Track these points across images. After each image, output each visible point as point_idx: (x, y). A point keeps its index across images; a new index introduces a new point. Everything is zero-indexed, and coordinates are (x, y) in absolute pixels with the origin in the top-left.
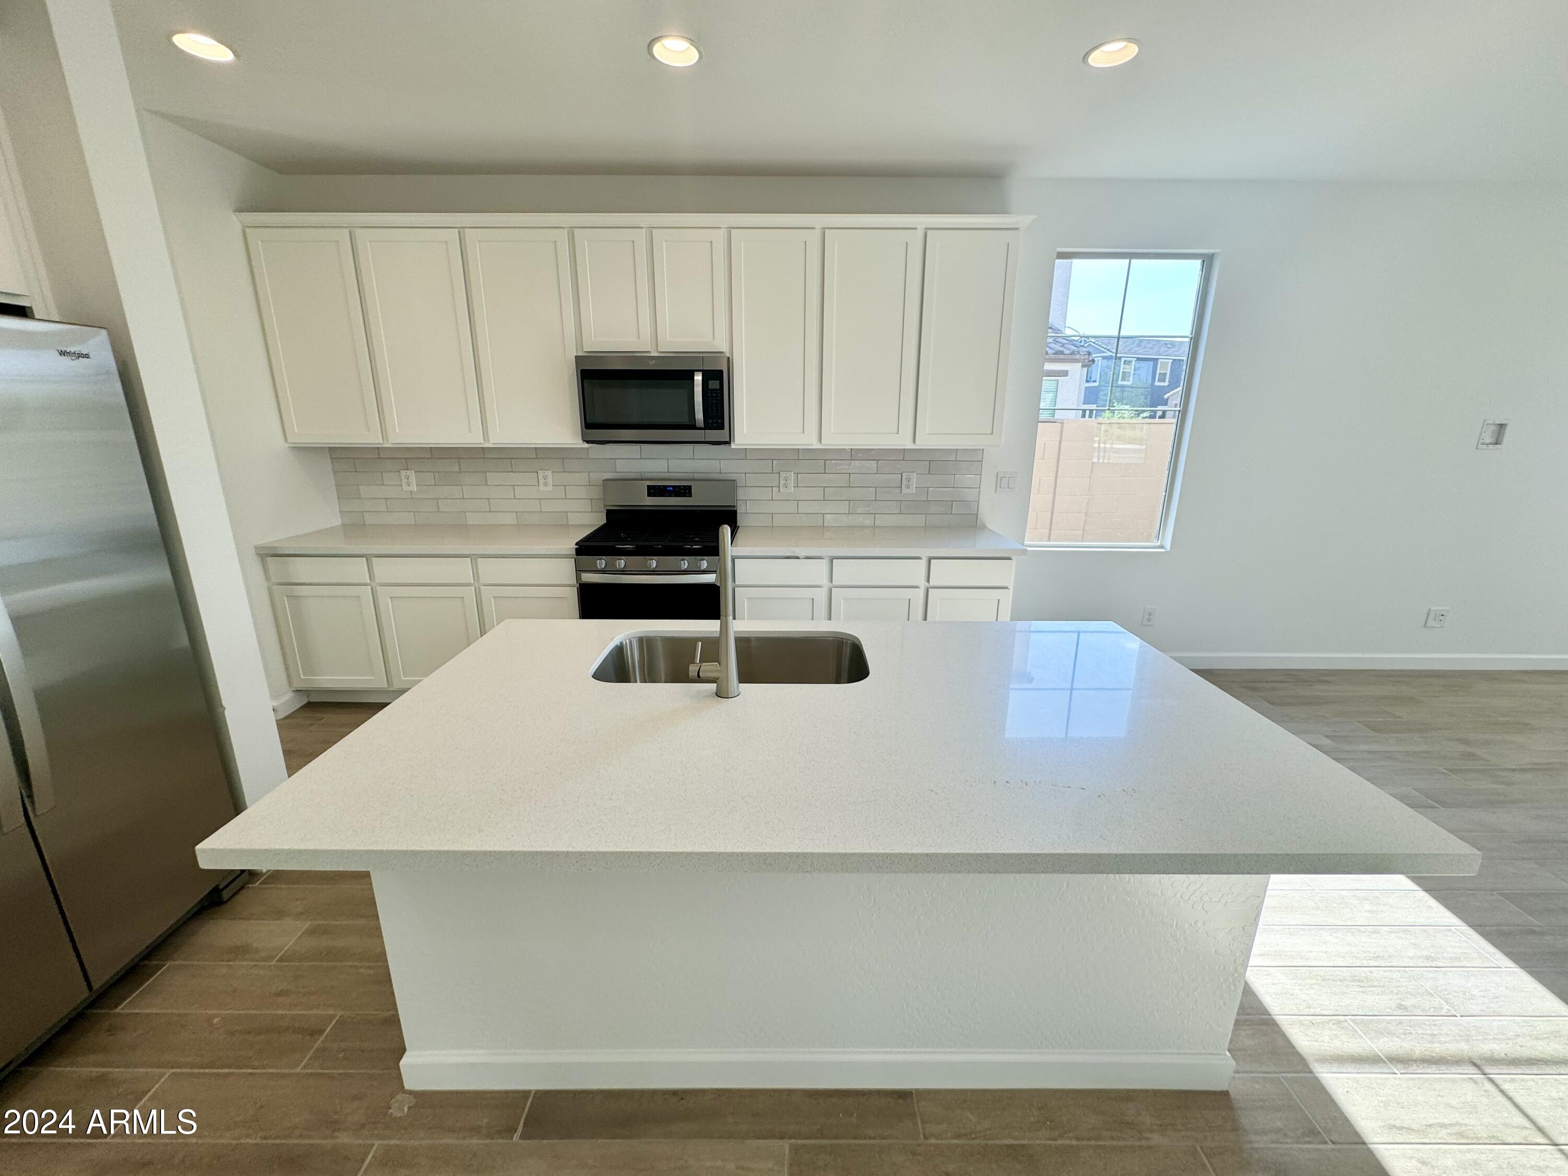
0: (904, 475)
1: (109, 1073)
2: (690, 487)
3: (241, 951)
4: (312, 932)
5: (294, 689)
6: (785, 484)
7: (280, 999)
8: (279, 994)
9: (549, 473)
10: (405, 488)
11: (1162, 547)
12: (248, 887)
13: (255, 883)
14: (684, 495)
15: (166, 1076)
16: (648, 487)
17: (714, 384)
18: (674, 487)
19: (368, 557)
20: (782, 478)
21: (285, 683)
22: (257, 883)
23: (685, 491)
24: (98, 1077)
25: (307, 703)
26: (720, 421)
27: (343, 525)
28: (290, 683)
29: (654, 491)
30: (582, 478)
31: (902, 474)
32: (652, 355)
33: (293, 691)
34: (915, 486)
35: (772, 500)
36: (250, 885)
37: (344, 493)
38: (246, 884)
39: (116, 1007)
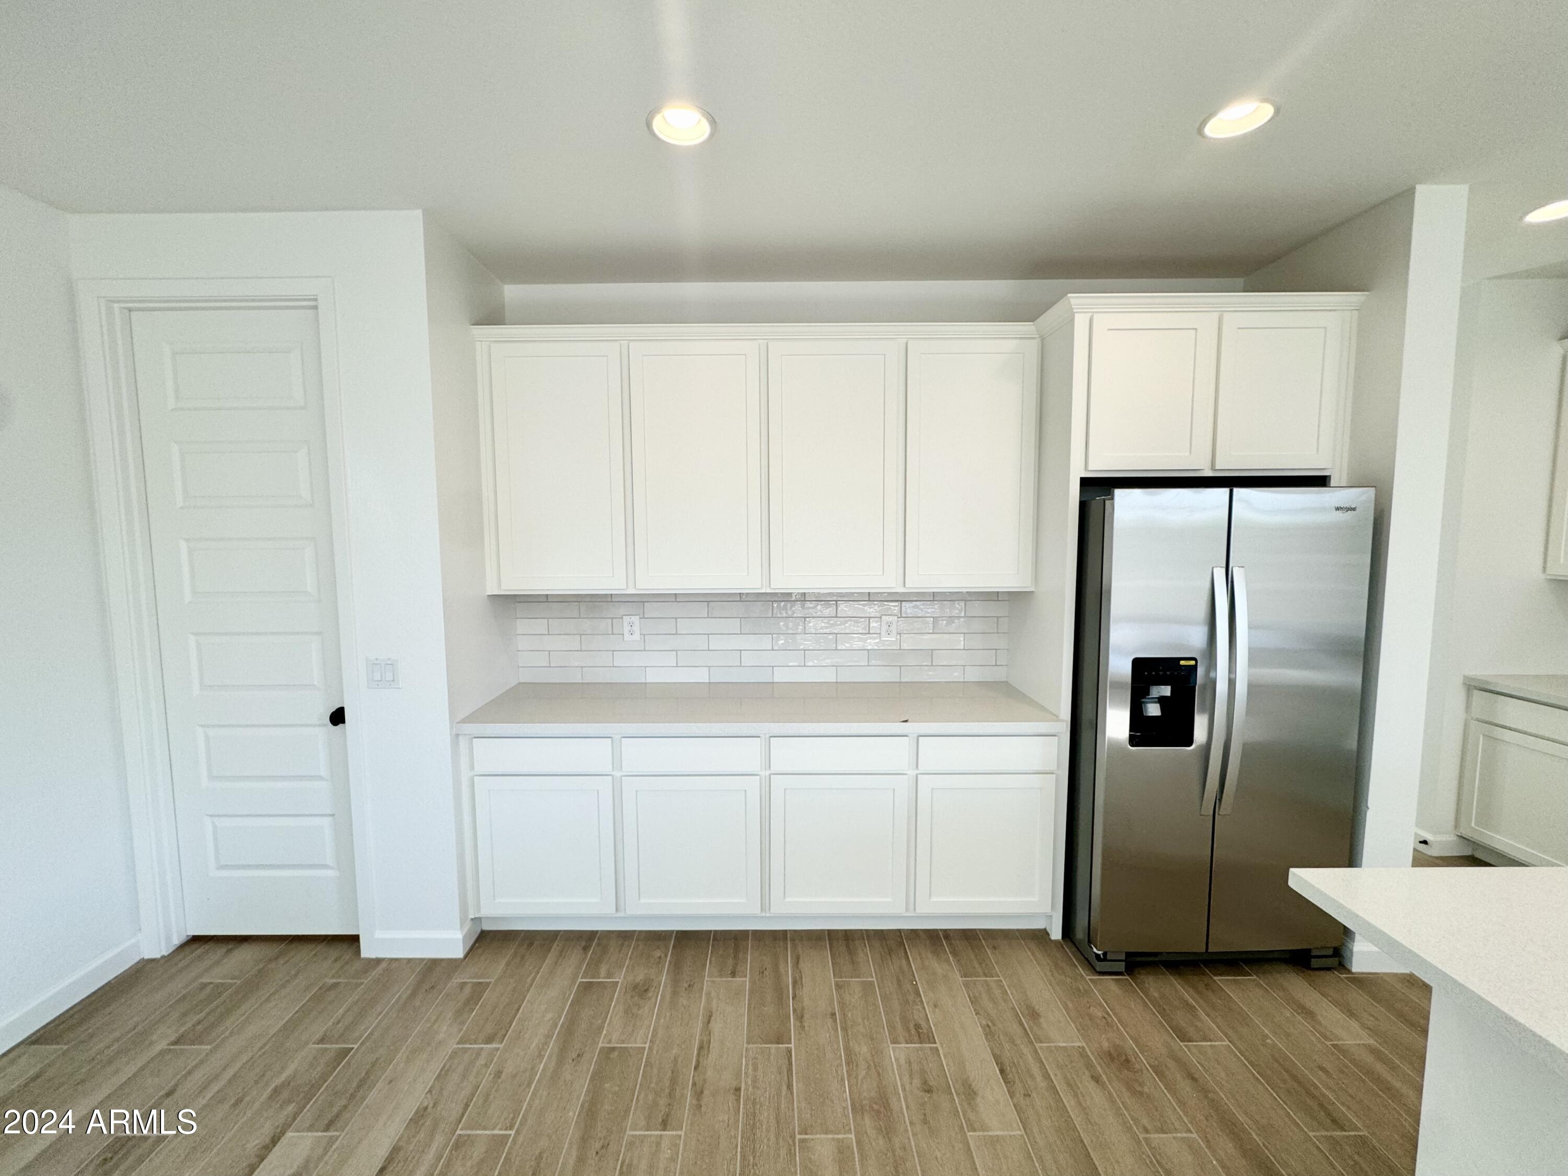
1: (1197, 1009)
3: (1309, 1014)
4: (1373, 1051)
5: (1459, 834)
7: (1320, 1073)
8: (1321, 1068)
12: (1334, 973)
13: (1342, 974)
15: (1224, 1043)
21: (1452, 823)
22: (1345, 976)
24: (1191, 1006)
25: (1469, 856)
28: (1457, 826)
33: (1458, 836)
36: (1336, 972)
38: (1333, 968)
39: (1215, 975)
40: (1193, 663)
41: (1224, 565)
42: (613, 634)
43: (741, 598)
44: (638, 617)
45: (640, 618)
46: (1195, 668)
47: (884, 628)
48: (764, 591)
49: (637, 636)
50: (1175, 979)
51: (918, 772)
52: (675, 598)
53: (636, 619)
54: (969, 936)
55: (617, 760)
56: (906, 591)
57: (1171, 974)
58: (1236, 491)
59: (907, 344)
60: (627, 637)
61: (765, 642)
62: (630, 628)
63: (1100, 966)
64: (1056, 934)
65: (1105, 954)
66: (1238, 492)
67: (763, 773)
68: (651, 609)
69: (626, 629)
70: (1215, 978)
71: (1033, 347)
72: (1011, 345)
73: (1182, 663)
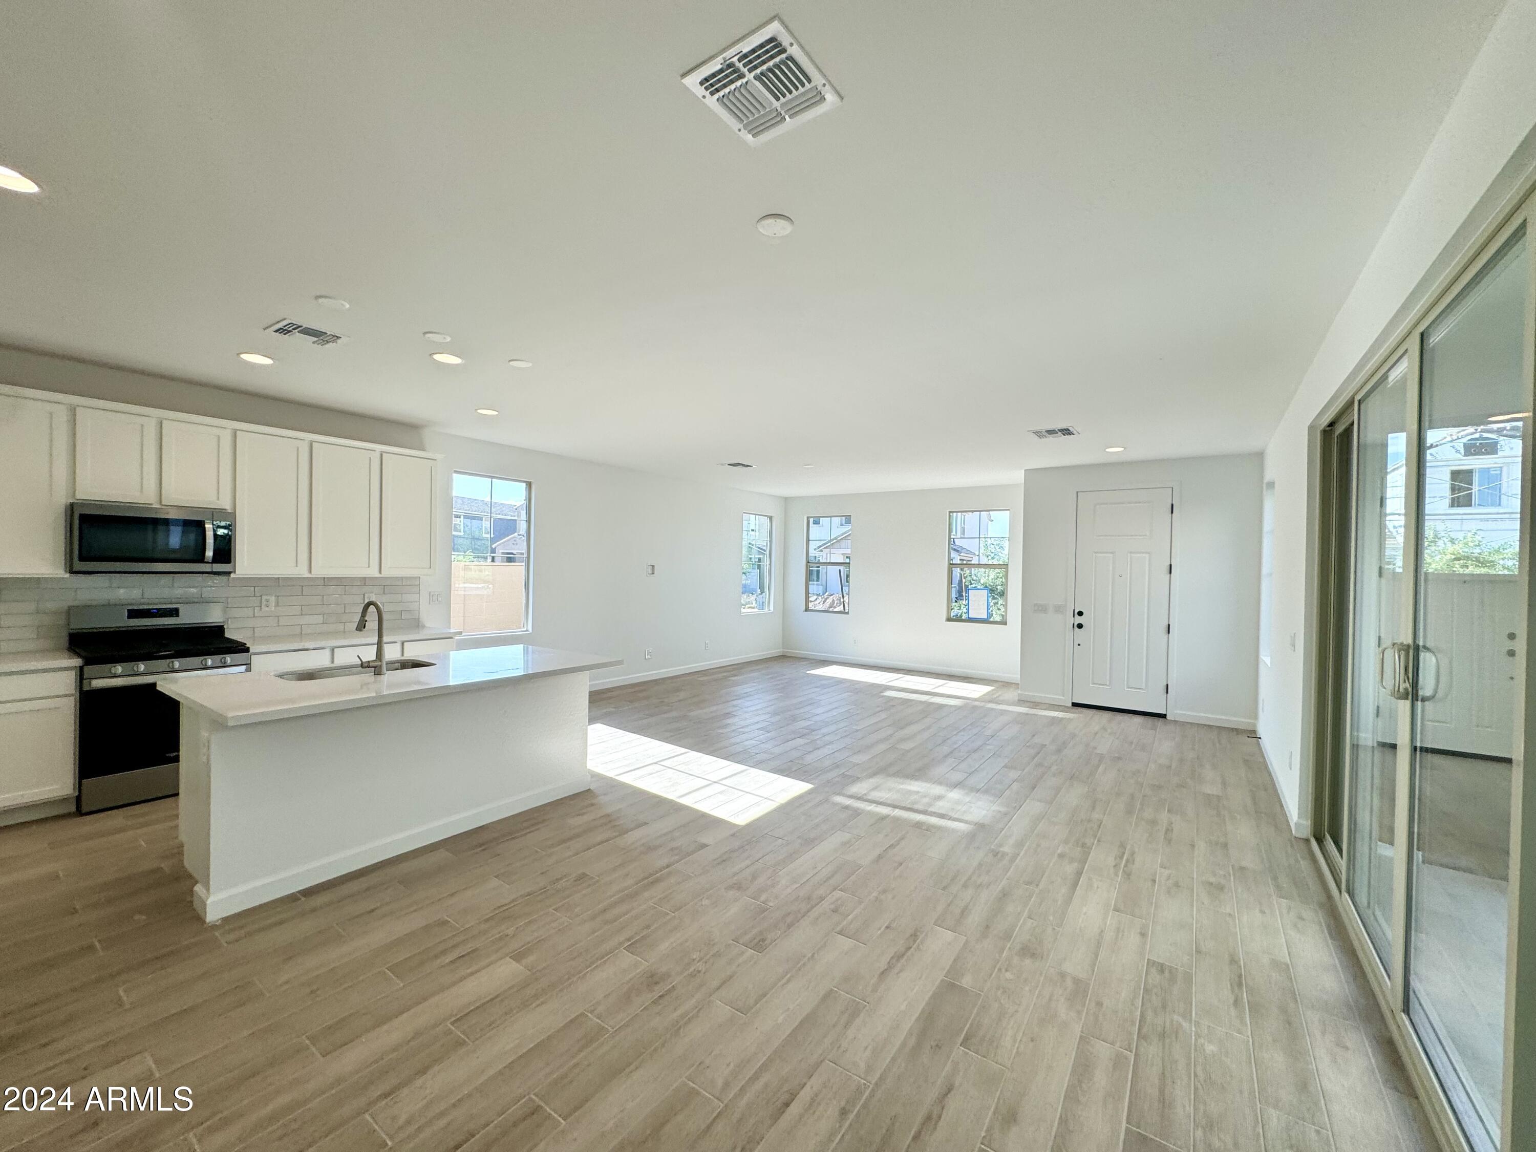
0: (366, 595)
2: (176, 609)
6: (266, 605)
11: (527, 631)
14: (171, 616)
16: (129, 611)
18: (159, 609)
20: (263, 600)
23: (174, 612)
29: (134, 614)
31: (364, 595)
35: (254, 617)
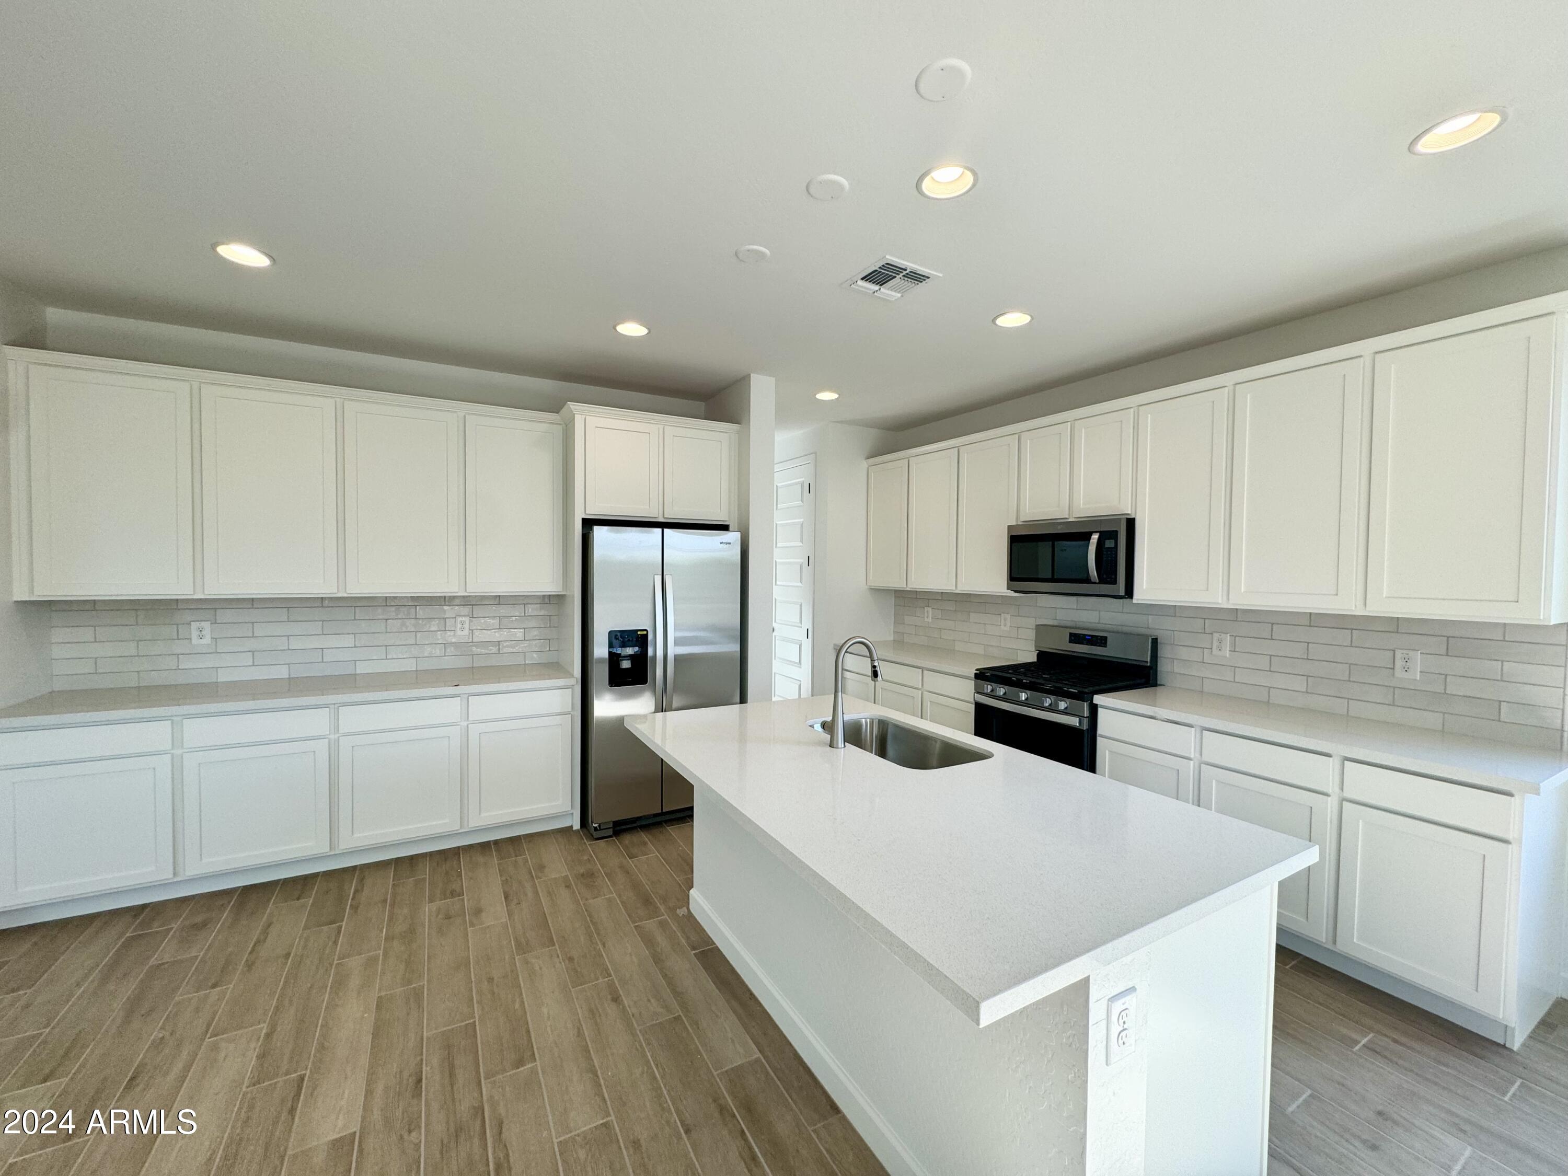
0: (1399, 654)
2: (1106, 638)
6: (1219, 647)
9: (1008, 616)
10: (926, 620)
14: (1101, 645)
16: (1071, 634)
17: (1109, 544)
18: (1092, 636)
19: (923, 669)
20: (1215, 640)
23: (1101, 641)
26: (1113, 577)
27: (894, 641)
29: (1075, 638)
30: (1032, 623)
31: (1394, 651)
32: (1069, 520)
34: (1419, 670)
35: (1203, 662)
37: (899, 621)
39: (669, 826)
40: (645, 633)
41: (661, 573)
42: (178, 639)
43: (321, 602)
44: (209, 622)
45: (211, 624)
46: (647, 635)
47: (459, 626)
48: (341, 596)
49: (207, 640)
50: (645, 834)
51: (469, 722)
52: (252, 603)
53: (206, 625)
54: (514, 841)
55: (178, 740)
56: (467, 594)
57: (643, 831)
58: (666, 530)
59: (465, 416)
60: (195, 641)
61: (348, 641)
62: (199, 633)
63: (596, 835)
64: (577, 826)
65: (599, 826)
66: (667, 531)
67: (332, 736)
68: (226, 615)
69: (195, 634)
70: (668, 828)
71: (558, 430)
72: (543, 427)
73: (639, 633)
